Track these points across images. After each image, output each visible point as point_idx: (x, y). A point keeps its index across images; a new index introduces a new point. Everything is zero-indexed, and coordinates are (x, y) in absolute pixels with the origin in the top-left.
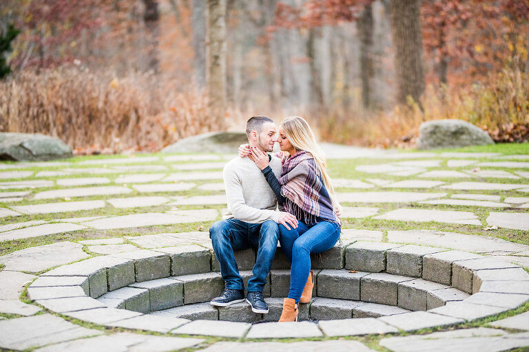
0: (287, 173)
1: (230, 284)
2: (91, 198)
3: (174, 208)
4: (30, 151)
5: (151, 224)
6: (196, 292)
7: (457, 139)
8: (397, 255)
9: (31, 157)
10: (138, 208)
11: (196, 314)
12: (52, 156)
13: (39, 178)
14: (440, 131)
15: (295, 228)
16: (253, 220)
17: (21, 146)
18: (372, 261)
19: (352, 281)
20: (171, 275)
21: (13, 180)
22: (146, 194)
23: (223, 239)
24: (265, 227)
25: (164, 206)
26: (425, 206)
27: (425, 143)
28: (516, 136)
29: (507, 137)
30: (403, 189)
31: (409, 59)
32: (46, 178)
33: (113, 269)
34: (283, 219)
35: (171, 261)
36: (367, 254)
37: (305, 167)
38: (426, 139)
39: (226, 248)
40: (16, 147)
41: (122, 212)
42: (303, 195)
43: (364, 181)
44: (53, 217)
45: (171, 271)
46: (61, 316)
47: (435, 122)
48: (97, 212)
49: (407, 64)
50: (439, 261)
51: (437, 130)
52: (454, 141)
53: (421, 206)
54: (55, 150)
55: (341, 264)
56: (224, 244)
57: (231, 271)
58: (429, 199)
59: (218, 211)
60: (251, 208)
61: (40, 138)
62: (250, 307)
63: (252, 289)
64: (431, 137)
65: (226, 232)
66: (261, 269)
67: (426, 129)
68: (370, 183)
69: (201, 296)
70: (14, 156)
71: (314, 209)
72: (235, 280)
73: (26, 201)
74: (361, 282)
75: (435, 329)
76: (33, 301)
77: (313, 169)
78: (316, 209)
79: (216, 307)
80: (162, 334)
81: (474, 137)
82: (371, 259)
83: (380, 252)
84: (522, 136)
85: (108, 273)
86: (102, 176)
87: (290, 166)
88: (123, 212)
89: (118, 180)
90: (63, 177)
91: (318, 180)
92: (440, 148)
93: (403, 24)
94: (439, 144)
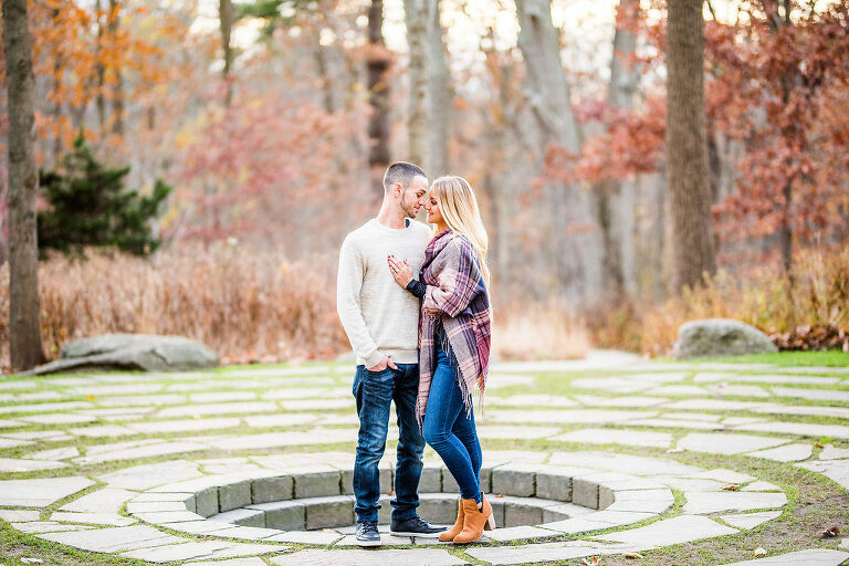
2: (226, 415)
4: (163, 359)
6: (320, 516)
7: (728, 345)
8: (547, 477)
9: (164, 366)
12: (193, 365)
13: (170, 393)
14: (706, 336)
17: (153, 352)
18: (520, 484)
20: (294, 498)
21: (137, 394)
22: (294, 412)
27: (686, 350)
28: (812, 342)
29: (798, 343)
31: (692, 235)
32: (178, 393)
33: (225, 488)
35: (294, 482)
36: (515, 477)
38: (689, 345)
40: (146, 354)
41: (257, 431)
44: (174, 436)
45: (294, 494)
46: (156, 527)
47: (699, 323)
48: (227, 431)
49: (690, 241)
50: (587, 482)
51: (702, 334)
52: (724, 348)
54: (197, 358)
55: (488, 488)
61: (178, 342)
64: (693, 342)
67: (687, 331)
68: (575, 400)
70: (143, 365)
73: (147, 419)
74: (505, 507)
75: (530, 541)
76: (130, 515)
80: (252, 542)
81: (751, 343)
82: (520, 482)
83: (529, 474)
84: (820, 342)
85: (220, 492)
86: (248, 390)
89: (266, 396)
90: (200, 392)
92: (705, 357)
93: (683, 185)
94: (705, 353)
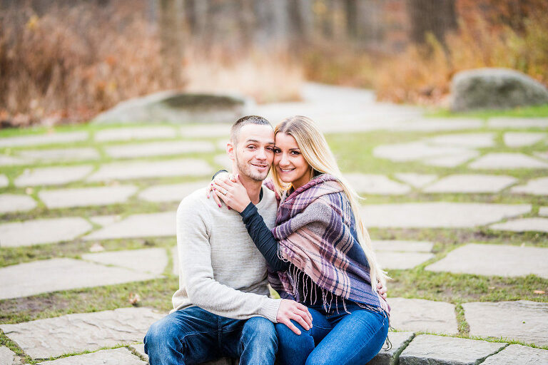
0: (288, 218)
3: (97, 248)
5: (51, 289)
7: (507, 96)
10: (38, 247)
15: (308, 328)
23: (170, 357)
24: (250, 331)
25: (81, 241)
26: (505, 237)
27: (462, 102)
34: (286, 314)
37: (324, 208)
38: (464, 97)
42: (319, 260)
51: (478, 85)
53: (497, 236)
58: (505, 220)
59: (168, 253)
60: (225, 289)
65: (176, 343)
67: (461, 84)
71: (341, 286)
77: (339, 212)
78: (344, 284)
87: (295, 207)
88: (10, 257)
91: (348, 231)
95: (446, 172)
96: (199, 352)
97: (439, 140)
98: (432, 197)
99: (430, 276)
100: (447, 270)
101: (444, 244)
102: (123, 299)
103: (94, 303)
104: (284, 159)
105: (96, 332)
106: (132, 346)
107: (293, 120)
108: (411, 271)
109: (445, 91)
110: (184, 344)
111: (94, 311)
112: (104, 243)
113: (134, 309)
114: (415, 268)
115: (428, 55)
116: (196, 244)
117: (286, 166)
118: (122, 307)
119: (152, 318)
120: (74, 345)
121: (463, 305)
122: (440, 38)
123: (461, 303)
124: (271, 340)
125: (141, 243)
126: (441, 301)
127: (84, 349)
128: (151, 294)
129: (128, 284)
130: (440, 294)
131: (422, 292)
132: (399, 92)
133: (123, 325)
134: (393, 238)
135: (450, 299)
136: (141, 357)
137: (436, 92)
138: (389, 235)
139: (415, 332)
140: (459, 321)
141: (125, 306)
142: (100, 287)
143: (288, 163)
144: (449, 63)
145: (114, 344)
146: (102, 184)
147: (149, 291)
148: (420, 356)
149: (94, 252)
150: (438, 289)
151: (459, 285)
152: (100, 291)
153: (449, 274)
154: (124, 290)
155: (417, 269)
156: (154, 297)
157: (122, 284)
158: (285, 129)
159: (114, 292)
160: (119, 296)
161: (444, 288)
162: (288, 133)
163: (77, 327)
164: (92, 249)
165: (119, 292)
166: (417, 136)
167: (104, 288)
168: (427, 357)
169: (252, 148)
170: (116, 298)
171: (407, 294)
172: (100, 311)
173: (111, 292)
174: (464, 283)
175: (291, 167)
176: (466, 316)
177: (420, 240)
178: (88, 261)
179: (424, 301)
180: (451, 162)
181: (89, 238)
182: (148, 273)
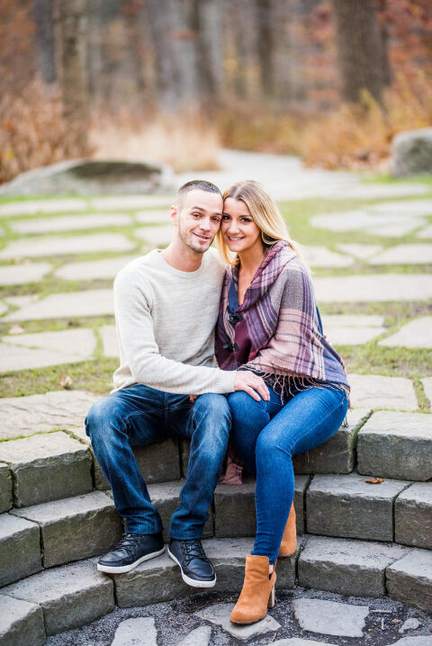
1: (135, 524)
3: (16, 330)
6: (67, 541)
11: (69, 597)
16: (178, 386)
18: (411, 459)
19: (377, 504)
20: (15, 506)
23: (113, 438)
24: (202, 409)
27: (404, 166)
30: (406, 268)
31: (357, 34)
35: (14, 478)
36: (402, 446)
39: (120, 455)
43: (332, 249)
45: (14, 498)
49: (356, 40)
55: (349, 463)
56: (116, 447)
57: (134, 498)
59: (96, 334)
62: (176, 568)
63: (181, 535)
65: (120, 423)
66: (197, 494)
67: (403, 145)
68: (346, 254)
69: (75, 549)
72: (144, 515)
74: (395, 506)
79: (107, 575)
82: (409, 455)
95: (393, 242)
96: (144, 433)
97: (381, 208)
98: (379, 269)
99: (384, 351)
100: (402, 345)
101: (396, 318)
102: (53, 382)
103: (22, 387)
104: (234, 227)
105: (29, 417)
106: (69, 429)
107: (243, 186)
108: (363, 347)
109: (384, 155)
110: (128, 425)
111: (23, 395)
112: (24, 324)
113: (65, 393)
114: (367, 343)
115: (362, 115)
116: (139, 319)
117: (235, 234)
118: (53, 390)
119: (87, 401)
120: (7, 430)
121: (421, 380)
122: (376, 95)
123: (419, 378)
124: (225, 417)
125: (65, 324)
126: (398, 376)
127: (18, 434)
128: (82, 377)
129: (57, 367)
130: (396, 370)
131: (377, 368)
132: (332, 158)
133: (56, 409)
134: (340, 313)
135: (408, 374)
136: (80, 440)
137: (373, 156)
138: (336, 310)
139: (373, 408)
140: (418, 397)
141: (56, 389)
142: (26, 371)
143: (238, 231)
144: (386, 124)
145: (50, 428)
146: (12, 262)
147: (80, 374)
148: (380, 433)
149: (14, 335)
150: (394, 364)
151: (415, 360)
152: (27, 374)
153: (404, 348)
154: (52, 373)
155: (369, 345)
156: (86, 379)
157: (49, 368)
158: (236, 194)
159: (42, 375)
160: (48, 379)
161: (400, 363)
162: (239, 198)
163: (7, 412)
164: (12, 331)
165: (48, 375)
166: (356, 204)
167: (30, 371)
168: (387, 433)
169: (196, 216)
170: (45, 381)
171: (361, 371)
172: (29, 395)
173: (38, 376)
174: (422, 357)
175: (241, 235)
176: (426, 391)
177: (370, 314)
178: (9, 344)
179: (379, 377)
180: (397, 232)
181: (6, 319)
182: (77, 354)
